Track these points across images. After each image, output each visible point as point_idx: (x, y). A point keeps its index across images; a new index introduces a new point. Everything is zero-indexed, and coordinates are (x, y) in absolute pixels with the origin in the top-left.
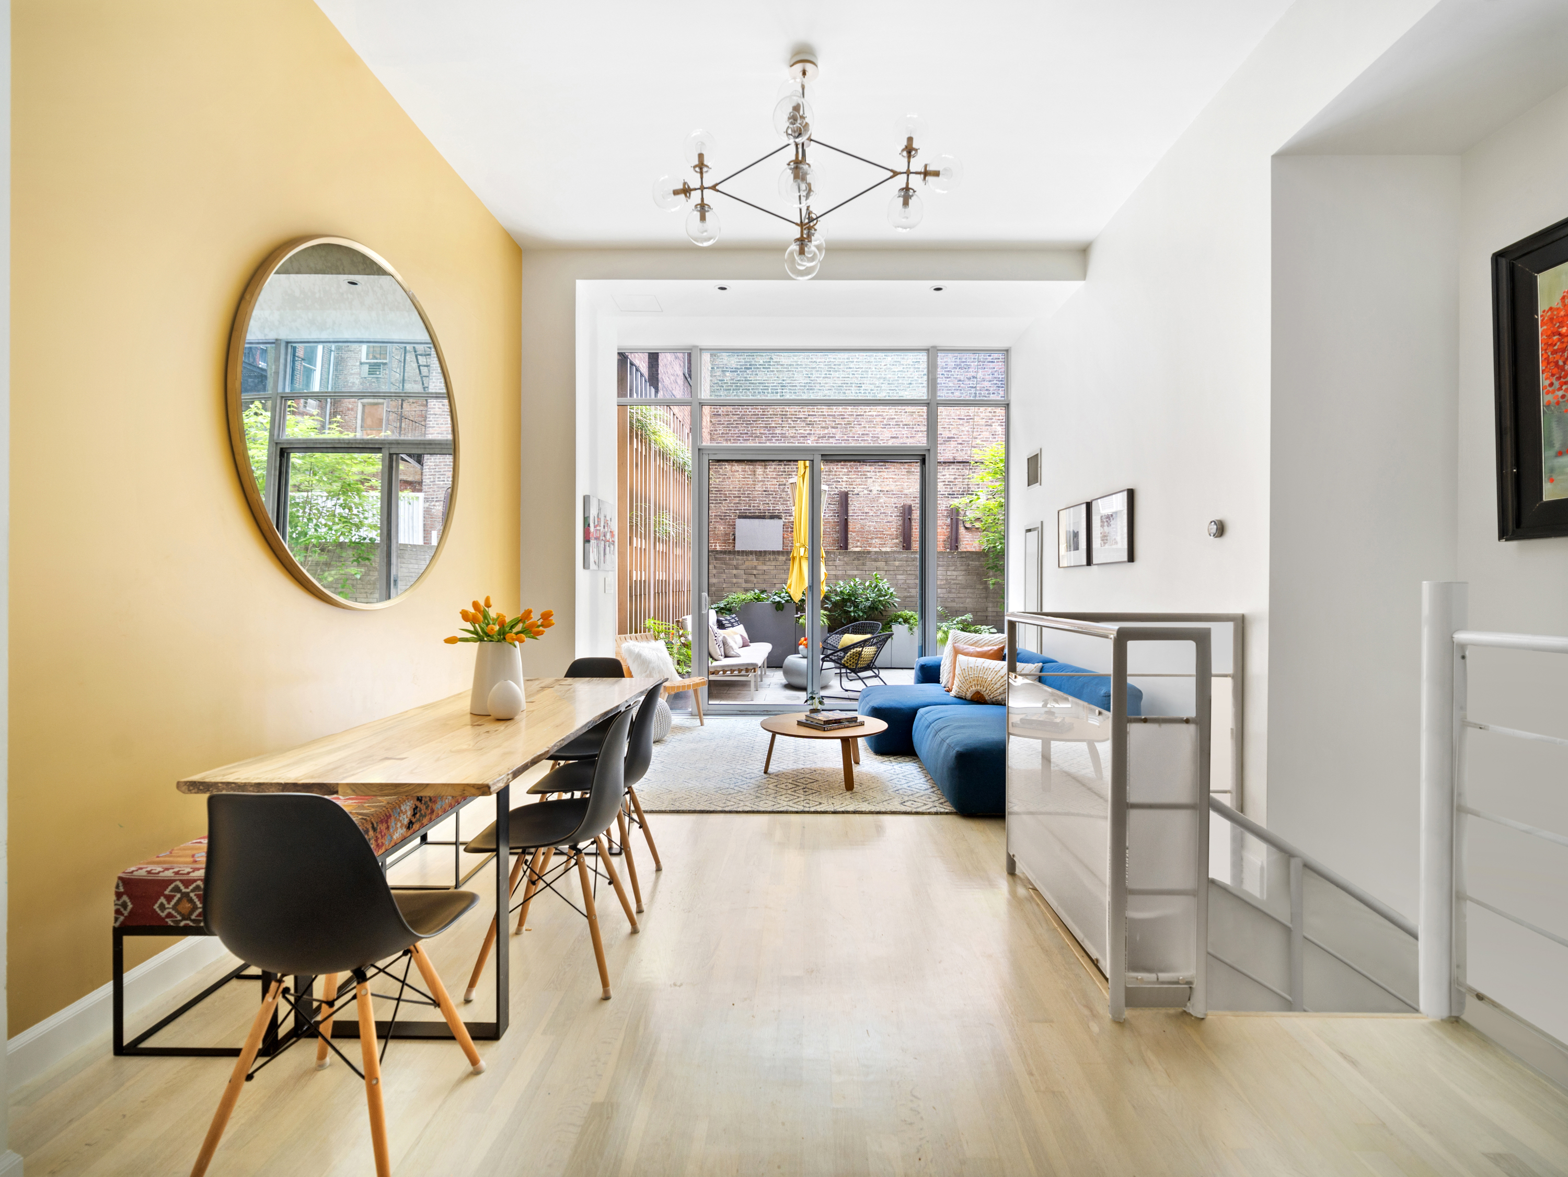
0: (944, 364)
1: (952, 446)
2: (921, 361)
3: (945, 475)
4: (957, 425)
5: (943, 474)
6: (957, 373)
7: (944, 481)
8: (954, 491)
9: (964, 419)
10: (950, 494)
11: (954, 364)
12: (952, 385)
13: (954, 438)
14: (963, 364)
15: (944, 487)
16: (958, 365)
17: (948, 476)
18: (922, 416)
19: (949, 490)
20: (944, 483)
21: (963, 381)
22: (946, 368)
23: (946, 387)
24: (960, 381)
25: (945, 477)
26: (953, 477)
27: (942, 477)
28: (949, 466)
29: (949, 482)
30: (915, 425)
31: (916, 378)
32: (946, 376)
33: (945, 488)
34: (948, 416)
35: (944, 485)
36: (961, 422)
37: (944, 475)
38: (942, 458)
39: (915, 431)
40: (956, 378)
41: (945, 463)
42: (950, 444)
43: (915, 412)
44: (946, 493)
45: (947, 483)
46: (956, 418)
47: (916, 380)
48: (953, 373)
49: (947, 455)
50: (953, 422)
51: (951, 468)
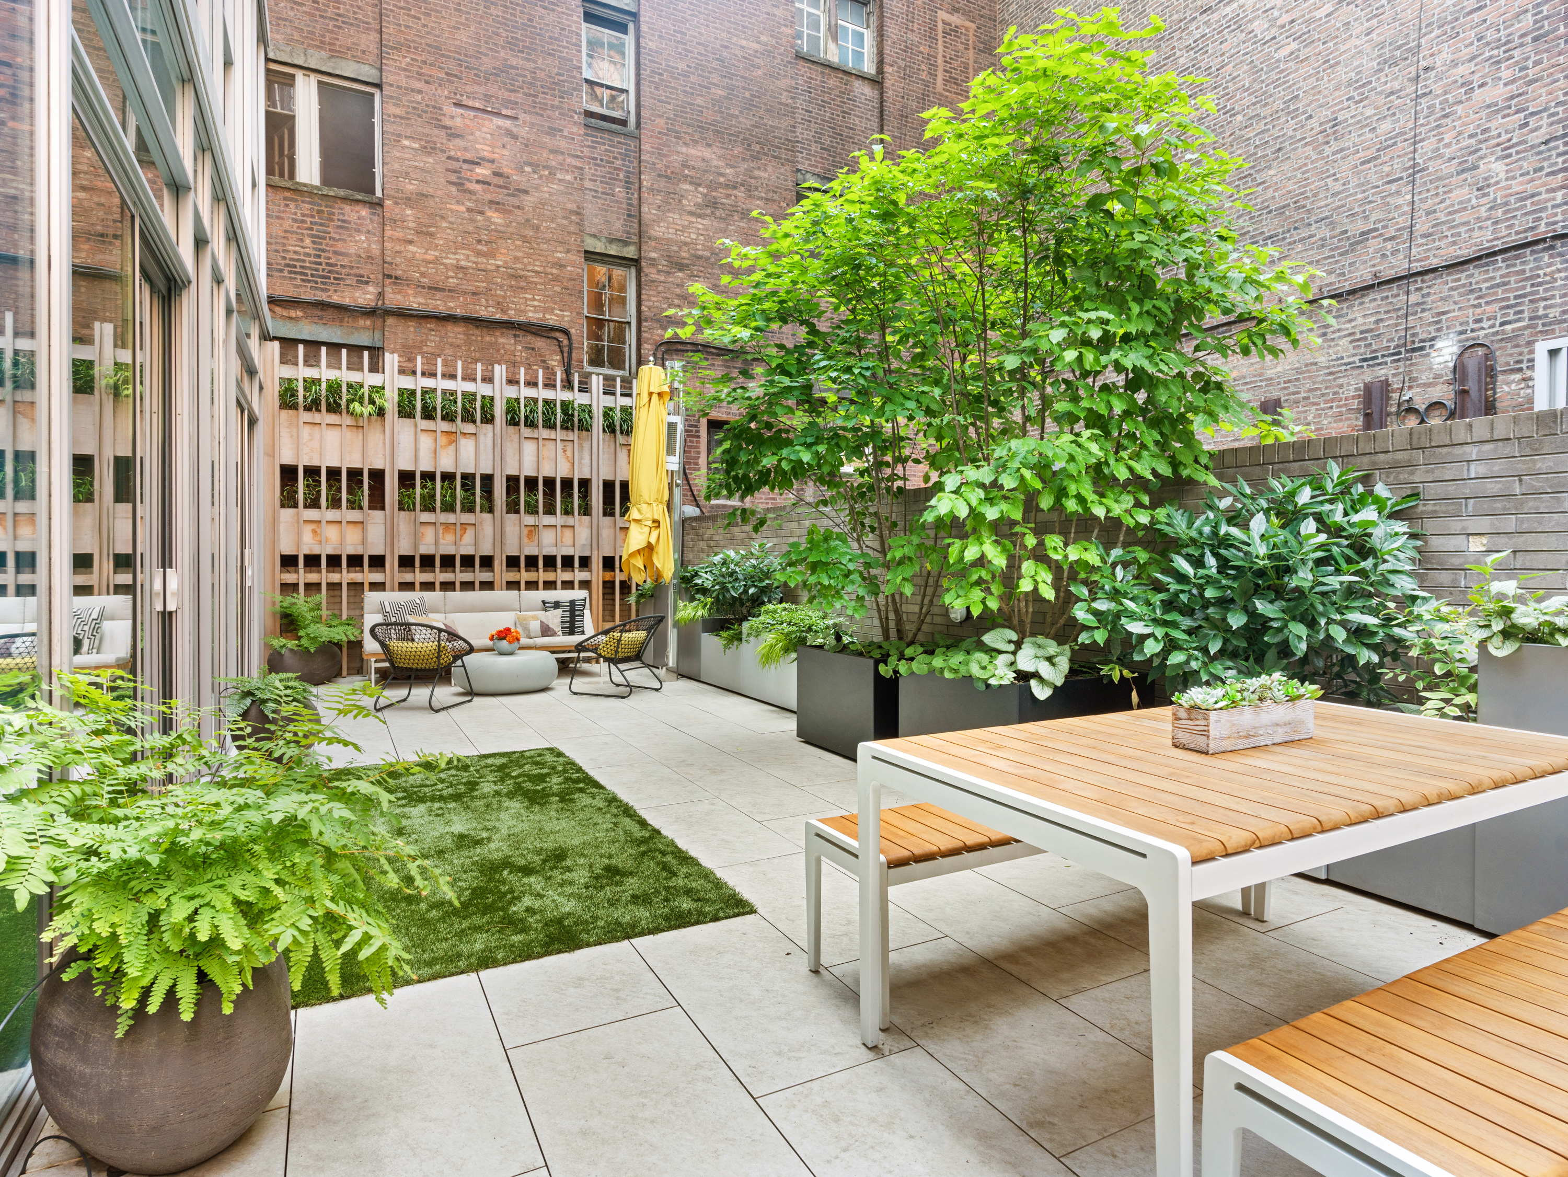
0: (1353, 74)
1: (1371, 250)
2: (1300, 92)
3: (1355, 319)
4: (1382, 198)
5: (1349, 318)
6: (1383, 80)
7: (1350, 335)
8: (1375, 351)
9: (1401, 178)
10: (1365, 360)
11: (1375, 63)
12: (1373, 112)
13: (1376, 230)
14: (1398, 53)
15: (1351, 346)
16: (1385, 62)
17: (1360, 320)
18: (1304, 207)
19: (1362, 350)
20: (1350, 339)
21: (1400, 90)
22: (1357, 81)
23: (1359, 122)
24: (1392, 93)
25: (1353, 324)
26: (1373, 319)
27: (1348, 326)
28: (1363, 296)
29: (1362, 332)
30: (1289, 231)
31: (1290, 133)
32: (1357, 98)
33: (1354, 348)
34: (1363, 185)
35: (1351, 342)
36: (1393, 187)
37: (1350, 321)
38: (1347, 284)
39: (1290, 244)
40: (1380, 93)
41: (1352, 292)
42: (1366, 247)
43: (1288, 205)
44: (1356, 359)
45: (1358, 336)
46: (1380, 183)
47: (1291, 137)
48: (1374, 84)
49: (1358, 274)
50: (1373, 194)
51: (1367, 300)
